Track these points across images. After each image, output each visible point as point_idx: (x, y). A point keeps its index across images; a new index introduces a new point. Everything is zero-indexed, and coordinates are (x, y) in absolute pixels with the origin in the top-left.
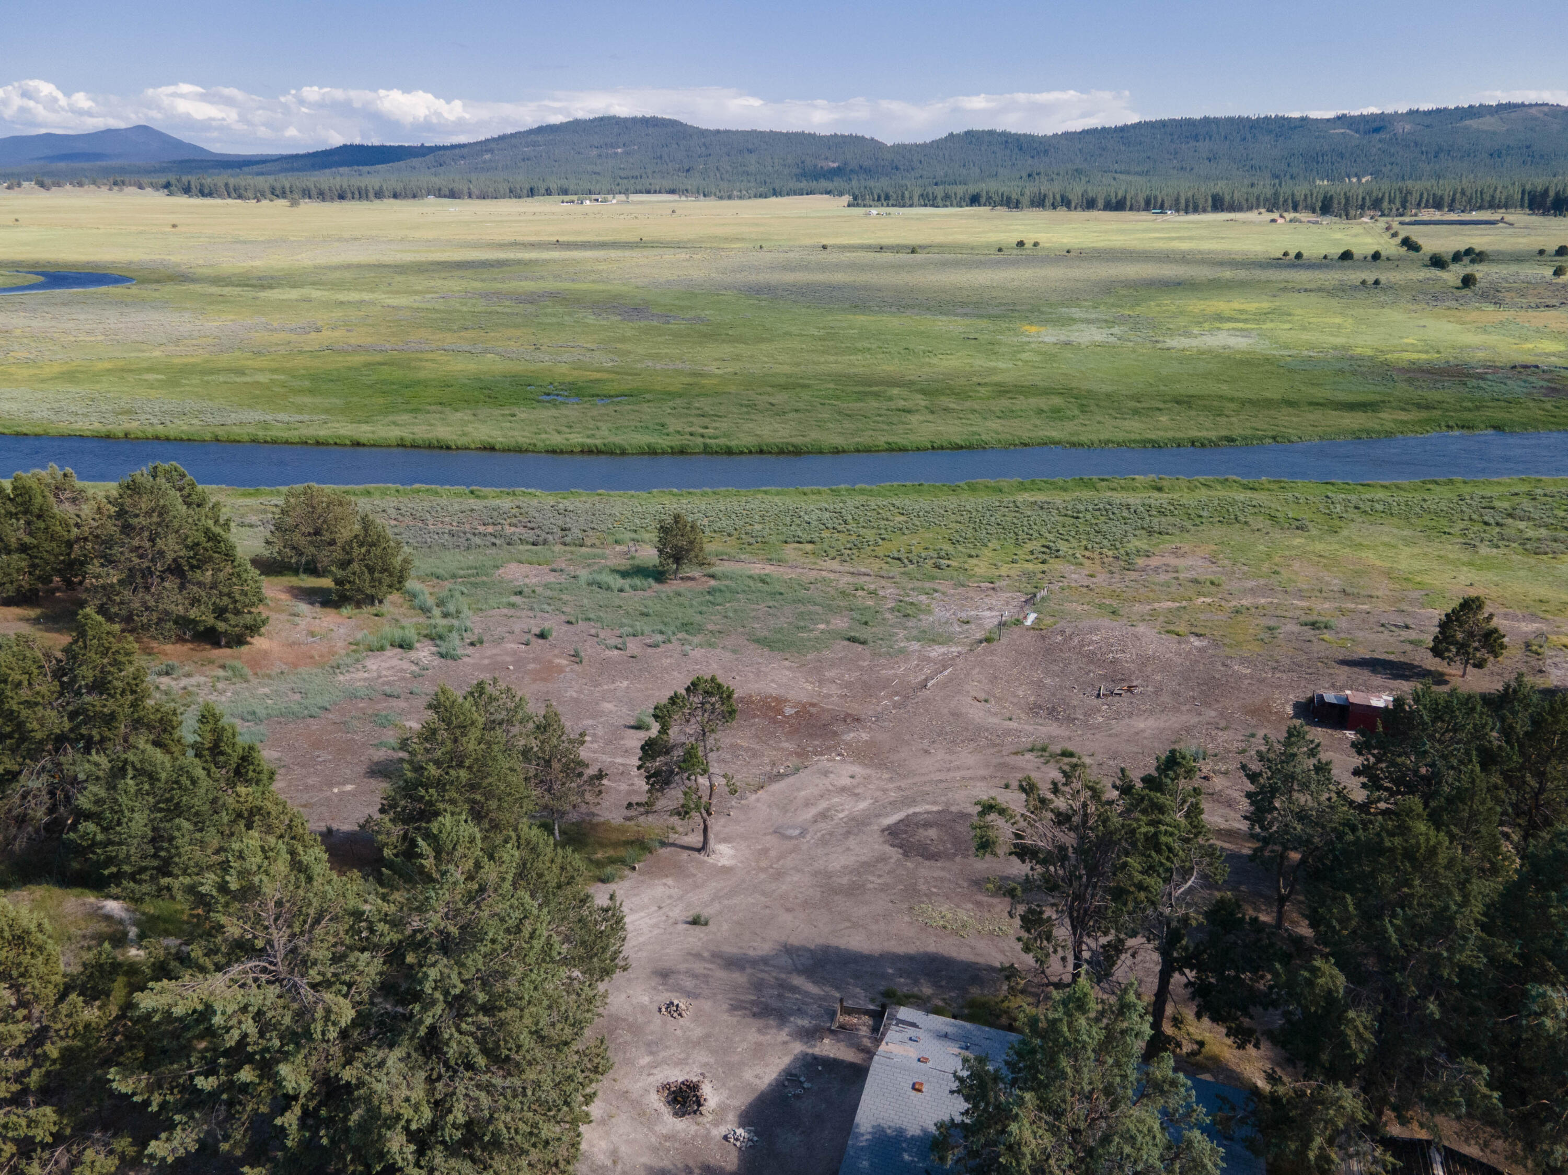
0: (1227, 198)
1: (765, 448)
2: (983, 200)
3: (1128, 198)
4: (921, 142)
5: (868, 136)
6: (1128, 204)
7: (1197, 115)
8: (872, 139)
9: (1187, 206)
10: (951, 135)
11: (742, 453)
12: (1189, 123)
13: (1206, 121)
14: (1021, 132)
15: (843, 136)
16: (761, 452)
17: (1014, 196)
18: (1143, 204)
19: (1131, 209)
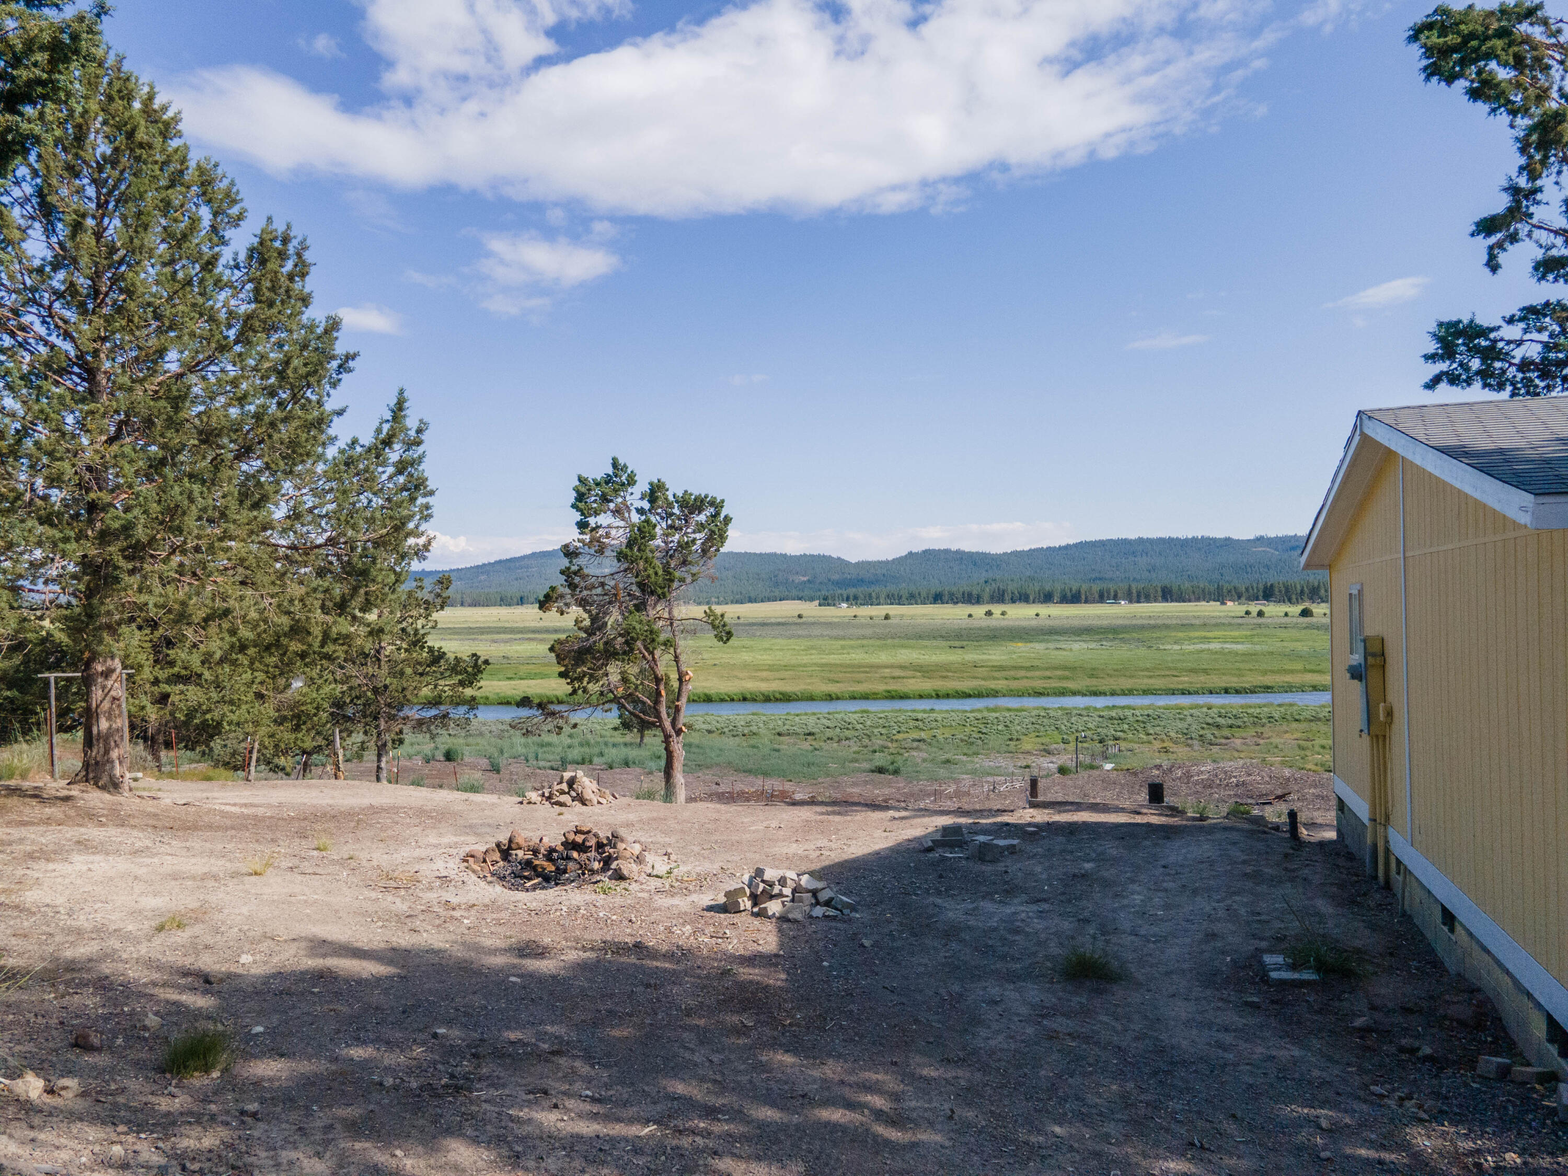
0: (1175, 589)
1: (749, 696)
2: (946, 598)
3: (1083, 592)
4: (884, 559)
5: (835, 555)
6: (1083, 597)
7: (1132, 536)
8: (839, 558)
9: (1139, 596)
10: (911, 553)
11: (722, 700)
12: (1126, 542)
13: (1141, 541)
14: (974, 550)
15: (813, 556)
16: (745, 699)
17: (975, 592)
18: (1097, 596)
19: (1086, 602)
